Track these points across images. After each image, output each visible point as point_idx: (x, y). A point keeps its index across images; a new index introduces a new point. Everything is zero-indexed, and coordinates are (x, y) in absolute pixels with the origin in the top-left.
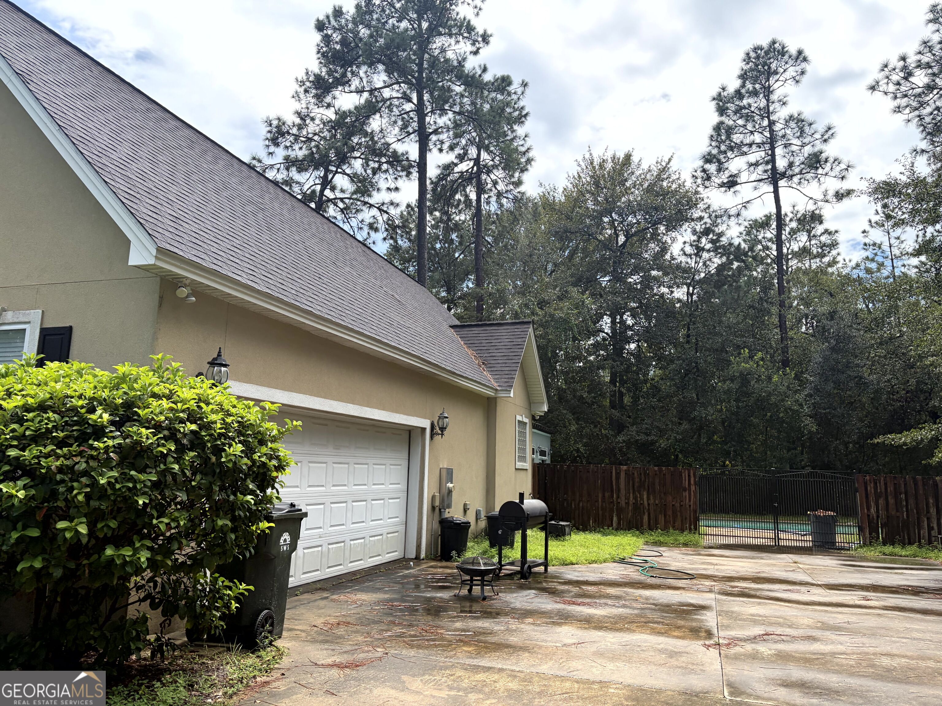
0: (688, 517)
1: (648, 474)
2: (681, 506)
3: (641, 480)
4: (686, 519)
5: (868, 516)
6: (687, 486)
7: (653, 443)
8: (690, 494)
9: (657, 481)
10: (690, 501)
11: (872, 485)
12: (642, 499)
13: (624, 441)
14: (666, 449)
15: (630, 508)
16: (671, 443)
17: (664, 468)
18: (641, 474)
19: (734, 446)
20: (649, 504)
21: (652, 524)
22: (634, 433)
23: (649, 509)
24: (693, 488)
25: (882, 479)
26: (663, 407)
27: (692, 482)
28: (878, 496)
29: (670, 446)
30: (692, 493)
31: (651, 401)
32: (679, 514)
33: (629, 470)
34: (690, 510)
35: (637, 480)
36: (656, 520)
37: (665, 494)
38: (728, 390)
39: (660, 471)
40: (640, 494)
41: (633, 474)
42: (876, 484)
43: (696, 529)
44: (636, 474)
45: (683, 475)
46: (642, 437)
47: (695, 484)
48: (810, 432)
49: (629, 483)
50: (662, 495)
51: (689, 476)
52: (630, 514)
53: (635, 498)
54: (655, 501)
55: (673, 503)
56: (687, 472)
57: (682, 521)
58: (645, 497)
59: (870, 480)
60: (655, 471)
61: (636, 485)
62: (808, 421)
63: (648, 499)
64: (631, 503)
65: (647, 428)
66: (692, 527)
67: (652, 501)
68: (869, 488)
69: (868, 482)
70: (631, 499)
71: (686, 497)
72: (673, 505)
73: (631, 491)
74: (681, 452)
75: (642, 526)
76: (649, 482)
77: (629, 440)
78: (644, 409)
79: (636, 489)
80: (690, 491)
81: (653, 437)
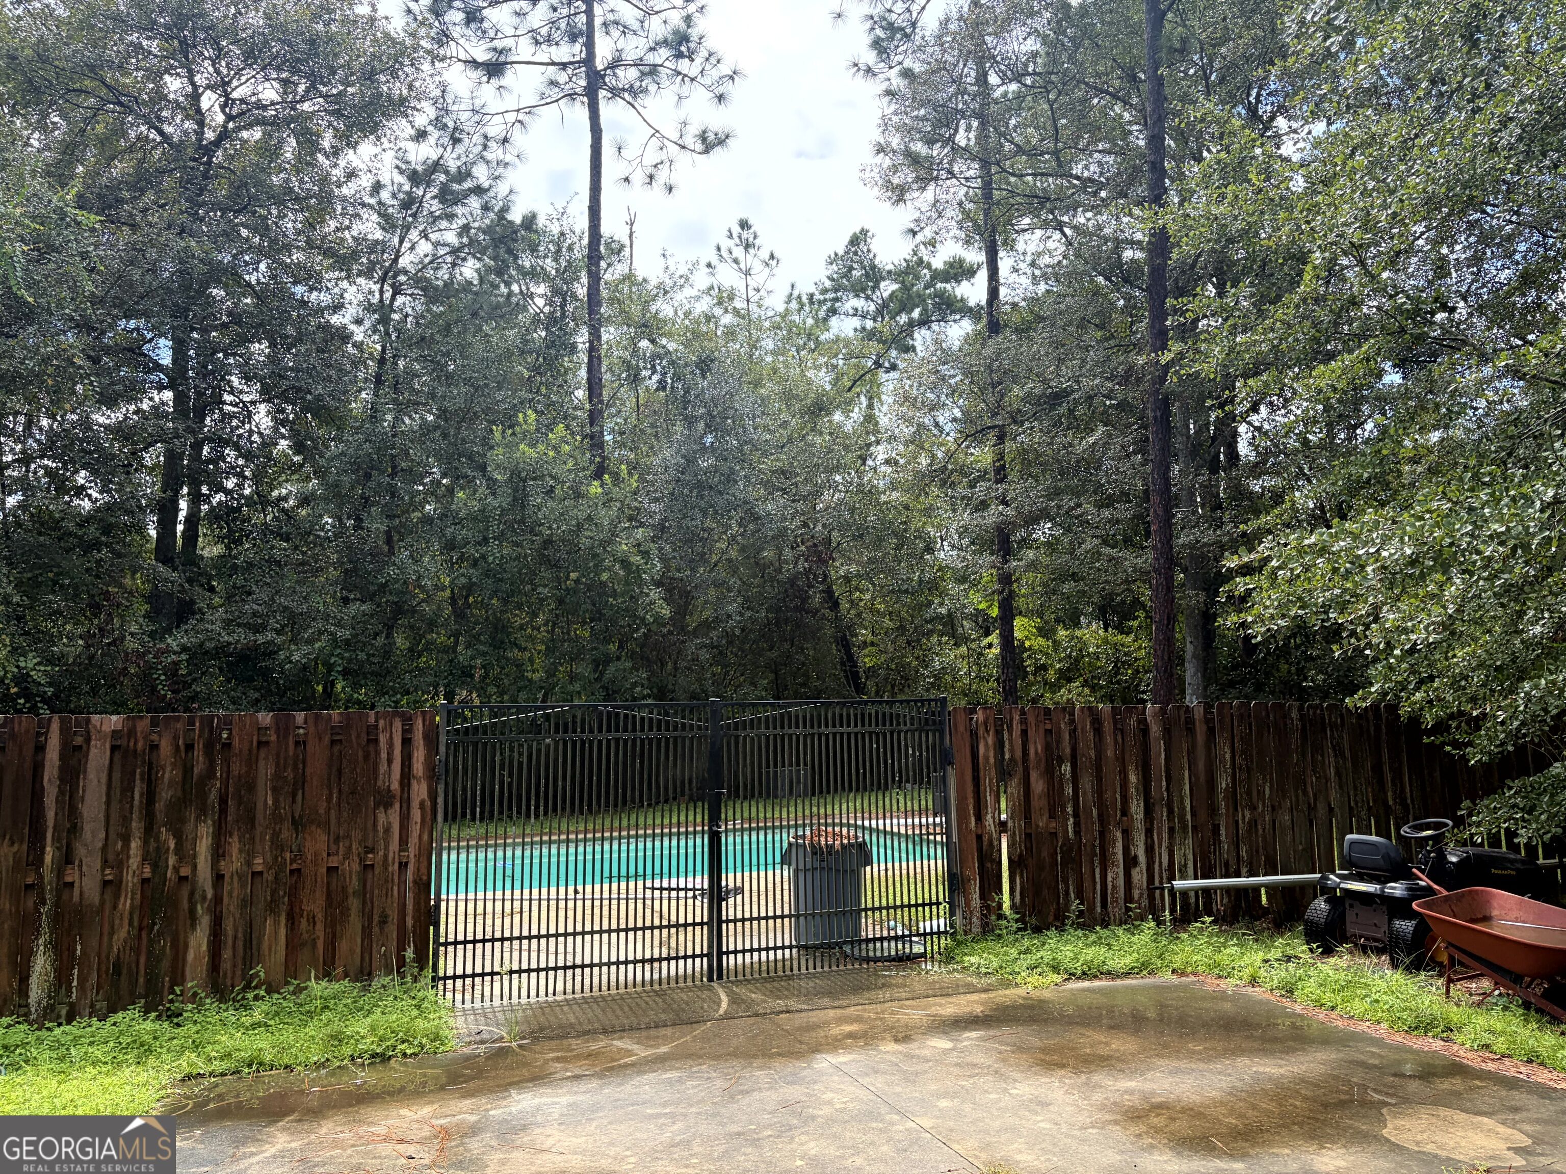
0: (394, 916)
1: (227, 746)
2: (367, 868)
3: (187, 771)
4: (384, 921)
5: (979, 837)
6: (395, 786)
7: (270, 651)
8: (405, 818)
9: (265, 770)
10: (404, 842)
11: (990, 740)
12: (186, 854)
13: (184, 649)
14: (305, 668)
15: (126, 904)
16: (321, 649)
17: (300, 717)
18: (190, 747)
19: (484, 654)
20: (218, 878)
21: (226, 964)
22: (217, 627)
23: (218, 899)
24: (420, 791)
25: (1017, 717)
26: (303, 564)
27: (418, 766)
28: (1004, 774)
29: (316, 659)
30: (416, 815)
31: (272, 548)
32: (354, 904)
33: (132, 732)
34: (402, 882)
35: (169, 774)
36: (248, 942)
37: (297, 824)
38: (481, 511)
39: (284, 727)
40: (179, 836)
41: (154, 747)
42: (999, 733)
43: (421, 959)
44: (166, 747)
45: (383, 739)
46: (240, 637)
47: (432, 775)
48: (658, 619)
49: (128, 789)
50: (286, 834)
51: (407, 742)
52: (122, 933)
53: (155, 858)
54: (249, 863)
55: (334, 862)
56: (398, 724)
57: (367, 932)
58: (204, 847)
59: (985, 723)
60: (261, 730)
61: (165, 795)
62: (655, 594)
63: (218, 853)
64: (130, 879)
65: (255, 614)
66: (410, 953)
67: (234, 863)
68: (982, 750)
69: (981, 731)
70: (134, 862)
71: (387, 830)
72: (330, 870)
73: (136, 826)
74: (345, 673)
75: (178, 978)
76: (226, 782)
77: (201, 645)
78: (251, 565)
79: (160, 816)
80: (406, 802)
81: (270, 636)
